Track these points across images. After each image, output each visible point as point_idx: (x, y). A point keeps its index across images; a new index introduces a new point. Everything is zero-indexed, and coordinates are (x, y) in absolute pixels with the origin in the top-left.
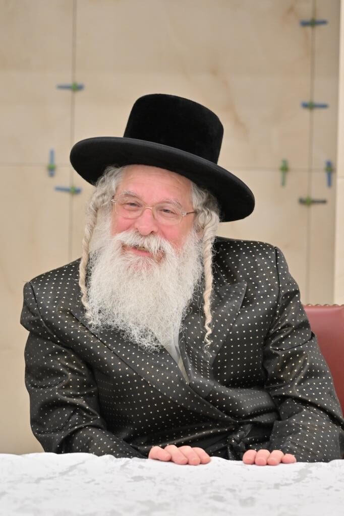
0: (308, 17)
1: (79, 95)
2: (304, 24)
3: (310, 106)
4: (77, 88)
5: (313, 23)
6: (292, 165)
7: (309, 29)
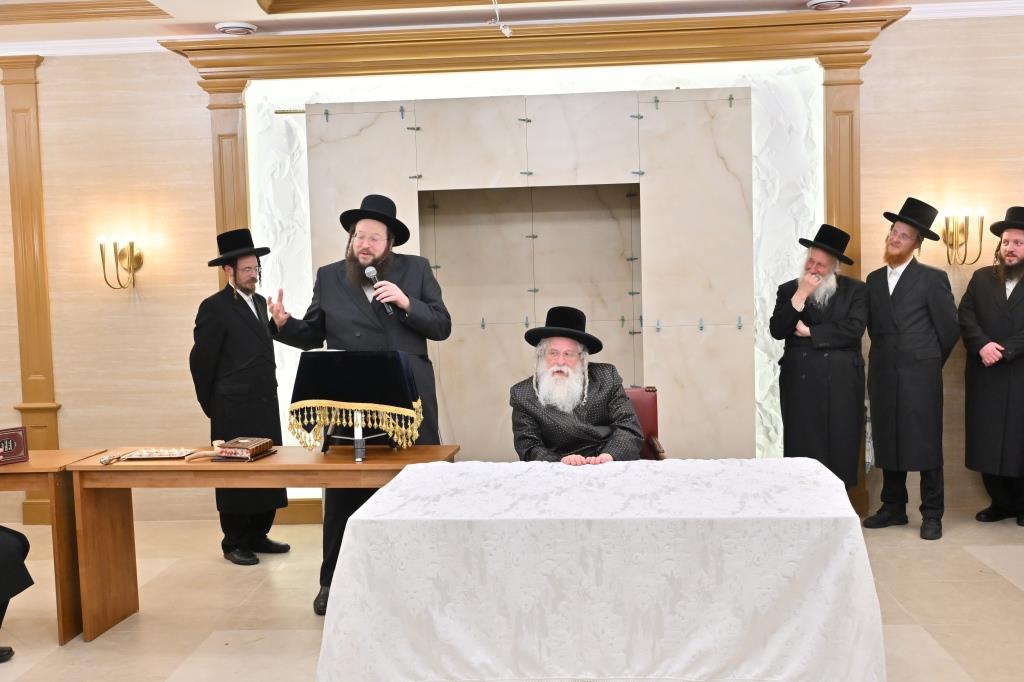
0: (629, 257)
1: (537, 293)
2: (628, 260)
3: (632, 294)
4: (535, 291)
5: (632, 259)
6: (626, 318)
7: (630, 262)
